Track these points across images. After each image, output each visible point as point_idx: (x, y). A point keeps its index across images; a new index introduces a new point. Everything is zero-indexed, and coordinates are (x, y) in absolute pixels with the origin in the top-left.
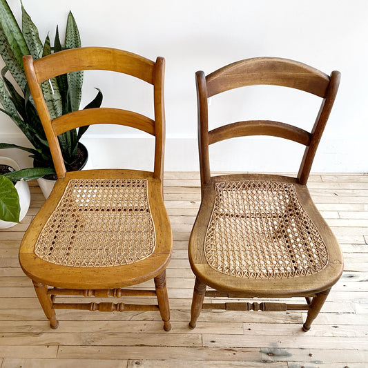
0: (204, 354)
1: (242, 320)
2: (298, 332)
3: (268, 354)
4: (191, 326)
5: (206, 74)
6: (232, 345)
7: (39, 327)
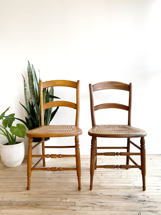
0: (97, 197)
1: (114, 188)
2: (141, 191)
3: (127, 197)
4: (91, 189)
5: (92, 85)
6: (110, 195)
7: (21, 190)
